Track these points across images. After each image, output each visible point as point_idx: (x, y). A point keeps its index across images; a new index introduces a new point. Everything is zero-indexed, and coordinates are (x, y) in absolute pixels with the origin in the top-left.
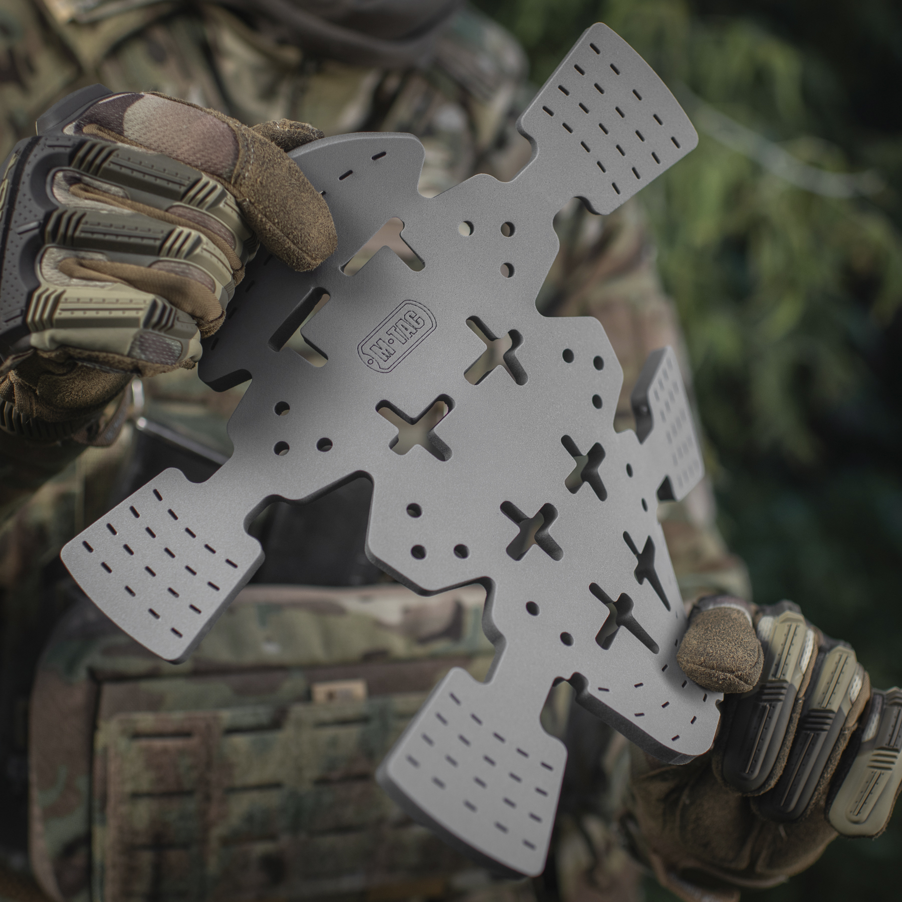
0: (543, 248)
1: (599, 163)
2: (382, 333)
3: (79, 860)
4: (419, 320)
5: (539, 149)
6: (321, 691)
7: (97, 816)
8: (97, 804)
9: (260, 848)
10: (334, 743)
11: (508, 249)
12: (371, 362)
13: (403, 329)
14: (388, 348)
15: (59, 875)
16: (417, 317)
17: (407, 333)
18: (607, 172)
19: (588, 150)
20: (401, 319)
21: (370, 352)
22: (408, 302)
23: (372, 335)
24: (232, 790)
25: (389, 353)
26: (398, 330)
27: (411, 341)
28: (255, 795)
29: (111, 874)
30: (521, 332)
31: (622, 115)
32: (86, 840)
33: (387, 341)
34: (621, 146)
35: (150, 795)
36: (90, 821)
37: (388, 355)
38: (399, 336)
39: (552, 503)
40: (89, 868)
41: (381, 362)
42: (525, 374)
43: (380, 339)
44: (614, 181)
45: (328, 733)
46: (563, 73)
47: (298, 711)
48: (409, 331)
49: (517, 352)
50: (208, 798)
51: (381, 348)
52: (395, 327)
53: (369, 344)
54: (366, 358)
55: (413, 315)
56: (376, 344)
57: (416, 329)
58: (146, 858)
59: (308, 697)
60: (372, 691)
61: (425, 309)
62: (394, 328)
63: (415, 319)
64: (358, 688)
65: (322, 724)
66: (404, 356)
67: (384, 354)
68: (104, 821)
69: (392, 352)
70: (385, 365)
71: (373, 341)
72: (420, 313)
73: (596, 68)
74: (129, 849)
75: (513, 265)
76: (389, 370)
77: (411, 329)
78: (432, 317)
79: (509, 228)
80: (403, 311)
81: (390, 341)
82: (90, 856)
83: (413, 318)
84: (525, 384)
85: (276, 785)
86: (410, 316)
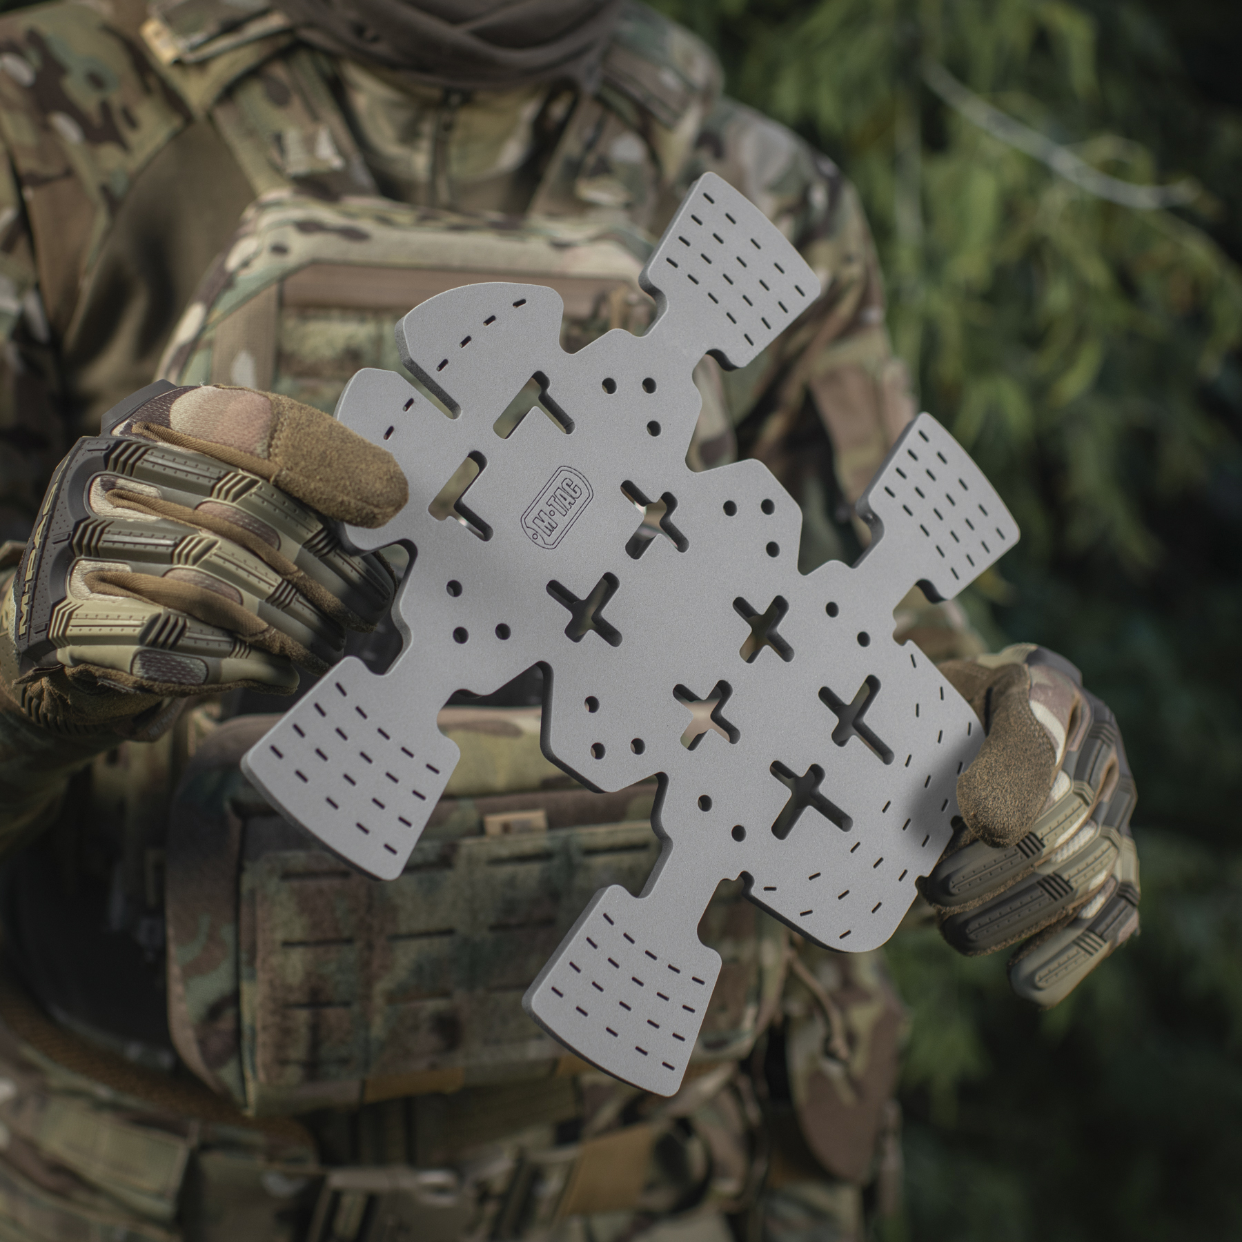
0: (685, 404)
1: (728, 315)
2: (542, 505)
3: (226, 1024)
4: (576, 489)
5: (668, 302)
6: (494, 822)
7: (245, 970)
8: (244, 957)
9: (433, 1006)
10: (511, 882)
11: (651, 408)
12: (535, 536)
13: (562, 499)
14: (550, 521)
15: (202, 1043)
16: (574, 484)
17: (566, 503)
18: (737, 324)
19: (716, 301)
20: (558, 488)
21: (534, 526)
22: (563, 468)
23: (533, 505)
24: (396, 937)
25: (551, 526)
26: (557, 500)
27: (571, 513)
28: (424, 943)
29: (262, 1038)
30: (675, 494)
31: (744, 265)
32: (234, 998)
33: (548, 513)
34: (748, 297)
35: (301, 943)
36: (237, 977)
37: (551, 528)
38: (558, 507)
39: (726, 680)
40: (238, 1033)
41: (545, 536)
42: (685, 539)
43: (541, 511)
44: (746, 333)
45: (506, 871)
46: (681, 223)
47: (469, 844)
48: (568, 501)
49: (673, 518)
50: (370, 946)
51: (543, 521)
52: (554, 496)
53: (531, 516)
54: (530, 532)
55: (570, 483)
56: (538, 516)
57: (574, 498)
58: (302, 1017)
59: (481, 830)
60: (553, 823)
61: (580, 475)
62: (553, 498)
63: (572, 487)
64: (537, 818)
65: (498, 861)
66: (566, 530)
67: (547, 528)
68: (253, 976)
69: (555, 526)
70: (550, 540)
71: (535, 512)
72: (576, 481)
73: (714, 220)
74: (283, 1007)
75: (659, 422)
76: (554, 545)
77: (569, 499)
78: (588, 486)
79: (649, 385)
80: (560, 479)
81: (551, 514)
82: (238, 1018)
83: (569, 486)
84: (687, 551)
85: (449, 932)
86: (567, 484)
